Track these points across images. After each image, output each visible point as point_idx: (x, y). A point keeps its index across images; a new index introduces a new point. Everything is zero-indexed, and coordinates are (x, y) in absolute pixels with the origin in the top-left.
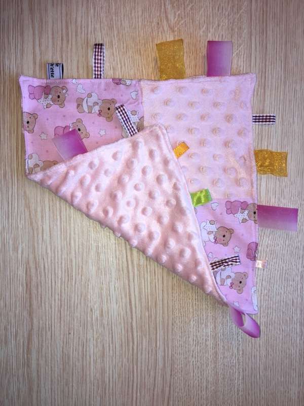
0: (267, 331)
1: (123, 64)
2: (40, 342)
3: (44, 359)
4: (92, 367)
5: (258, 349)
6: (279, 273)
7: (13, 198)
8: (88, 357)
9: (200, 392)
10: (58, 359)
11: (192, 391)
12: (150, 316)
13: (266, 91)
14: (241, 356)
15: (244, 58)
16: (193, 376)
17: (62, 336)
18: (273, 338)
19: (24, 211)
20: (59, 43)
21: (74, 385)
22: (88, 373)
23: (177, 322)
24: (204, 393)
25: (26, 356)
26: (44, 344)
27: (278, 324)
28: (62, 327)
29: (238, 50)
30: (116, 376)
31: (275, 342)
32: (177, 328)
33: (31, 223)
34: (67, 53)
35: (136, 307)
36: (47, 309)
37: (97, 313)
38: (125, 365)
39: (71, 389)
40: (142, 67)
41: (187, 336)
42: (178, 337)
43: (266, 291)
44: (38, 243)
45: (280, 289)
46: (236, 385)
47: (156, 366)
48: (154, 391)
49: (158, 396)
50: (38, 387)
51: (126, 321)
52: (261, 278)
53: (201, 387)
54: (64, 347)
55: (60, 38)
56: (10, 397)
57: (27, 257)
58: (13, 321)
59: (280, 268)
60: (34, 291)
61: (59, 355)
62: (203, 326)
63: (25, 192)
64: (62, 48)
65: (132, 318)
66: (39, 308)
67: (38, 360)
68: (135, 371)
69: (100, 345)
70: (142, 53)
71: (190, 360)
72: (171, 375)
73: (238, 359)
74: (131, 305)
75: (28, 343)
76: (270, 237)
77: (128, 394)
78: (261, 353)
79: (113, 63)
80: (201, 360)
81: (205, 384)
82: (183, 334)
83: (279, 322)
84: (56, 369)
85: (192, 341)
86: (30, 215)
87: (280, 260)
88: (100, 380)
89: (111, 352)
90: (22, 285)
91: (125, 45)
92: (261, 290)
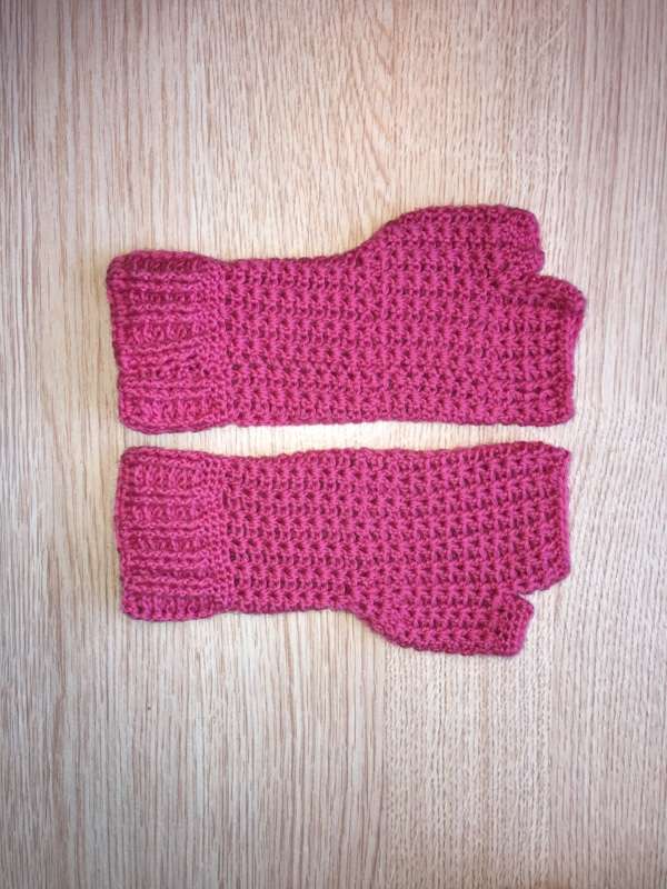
0: (609, 715)
1: (270, 77)
2: (83, 726)
3: (91, 762)
4: (200, 786)
5: (587, 756)
6: (641, 579)
7: (17, 397)
8: (190, 761)
9: (447, 850)
10: (124, 766)
11: (430, 847)
12: (332, 675)
13: (621, 139)
14: (545, 769)
15: (566, 55)
16: (433, 812)
17: (131, 714)
18: (622, 733)
19: (43, 428)
20: (119, 28)
21: (159, 823)
22: (190, 799)
23: (397, 688)
24: (457, 851)
25: (50, 755)
26: (91, 732)
27: (635, 699)
28: (132, 693)
29: (553, 39)
30: (253, 805)
31: (628, 739)
32: (396, 703)
33: (59, 458)
34: (138, 53)
35: (300, 653)
36: (97, 651)
37: (210, 664)
38: (276, 783)
39: (151, 833)
40: (316, 84)
41: (420, 722)
42: (398, 722)
43: (608, 622)
44: (74, 503)
45: (643, 617)
46: (533, 835)
47: (347, 788)
48: (341, 842)
49: (349, 854)
50: (79, 824)
51: (277, 686)
52: (598, 592)
53: (451, 839)
54: (138, 739)
55: (122, 18)
56: (16, 846)
57: (50, 533)
58: (21, 678)
59: (645, 570)
60: (67, 611)
61: (124, 758)
62: (458, 699)
63: (43, 386)
64: (125, 41)
65: (291, 679)
66: (79, 649)
67: (77, 765)
68: (298, 796)
69: (217, 736)
70: (316, 50)
71: (425, 775)
72: (381, 808)
73: (538, 778)
74: (288, 647)
75: (56, 728)
76: (623, 495)
77: (282, 847)
78: (594, 763)
79: (248, 74)
80: (451, 776)
81: (459, 831)
82: (409, 716)
83: (638, 697)
84: (119, 786)
85: (430, 734)
86: (56, 437)
87: (645, 550)
88: (218, 816)
89: (243, 752)
90: (41, 597)
91: (275, 29)
92: (598, 621)
